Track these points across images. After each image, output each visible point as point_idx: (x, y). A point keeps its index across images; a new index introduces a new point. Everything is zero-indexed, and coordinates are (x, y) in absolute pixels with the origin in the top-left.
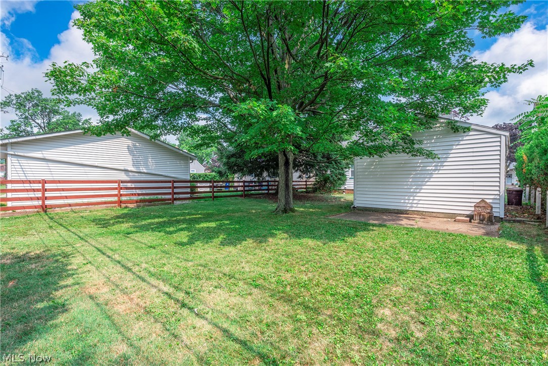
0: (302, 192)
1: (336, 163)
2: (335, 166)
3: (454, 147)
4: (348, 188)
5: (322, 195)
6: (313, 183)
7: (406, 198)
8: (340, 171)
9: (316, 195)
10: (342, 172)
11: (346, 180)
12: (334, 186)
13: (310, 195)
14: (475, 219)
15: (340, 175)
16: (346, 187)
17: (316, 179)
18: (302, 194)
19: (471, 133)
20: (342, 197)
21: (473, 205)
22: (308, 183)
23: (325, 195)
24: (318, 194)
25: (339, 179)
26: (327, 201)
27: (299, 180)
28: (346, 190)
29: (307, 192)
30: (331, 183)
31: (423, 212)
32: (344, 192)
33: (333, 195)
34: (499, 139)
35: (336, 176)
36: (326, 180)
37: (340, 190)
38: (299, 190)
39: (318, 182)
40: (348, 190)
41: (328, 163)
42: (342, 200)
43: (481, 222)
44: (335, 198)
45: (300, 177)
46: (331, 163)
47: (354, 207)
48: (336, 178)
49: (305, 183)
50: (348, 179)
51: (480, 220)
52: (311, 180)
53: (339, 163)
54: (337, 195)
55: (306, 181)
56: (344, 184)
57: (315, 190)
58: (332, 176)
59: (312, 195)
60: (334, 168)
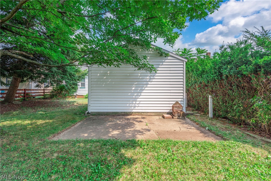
0: (40, 98)
1: (70, 75)
2: (70, 78)
3: (160, 66)
4: (78, 94)
5: (58, 100)
6: (50, 91)
7: (131, 102)
8: (74, 82)
9: (52, 100)
10: (76, 83)
11: (77, 89)
12: (69, 93)
13: (46, 100)
14: (175, 116)
15: (74, 85)
16: (77, 93)
17: (53, 88)
18: (39, 100)
19: (169, 58)
20: (75, 102)
21: (171, 105)
22: (45, 91)
23: (61, 101)
24: (55, 100)
25: (73, 88)
26: (62, 106)
27: (36, 88)
28: (77, 95)
29: (44, 98)
30: (66, 91)
31: (142, 112)
32: (76, 97)
33: (68, 100)
34: (182, 63)
35: (71, 86)
36: (62, 88)
37: (73, 95)
38: (36, 97)
39: (55, 90)
40: (79, 95)
41: (64, 74)
42: (75, 104)
43: (179, 118)
44: (69, 103)
45: (37, 86)
46: (66, 75)
47: (88, 113)
48: (70, 87)
49: (43, 91)
50: (79, 88)
51: (178, 116)
52: (48, 89)
53: (72, 75)
54: (71, 100)
55: (44, 90)
56: (76, 92)
57: (52, 96)
58: (67, 86)
59: (49, 101)
60: (68, 79)
